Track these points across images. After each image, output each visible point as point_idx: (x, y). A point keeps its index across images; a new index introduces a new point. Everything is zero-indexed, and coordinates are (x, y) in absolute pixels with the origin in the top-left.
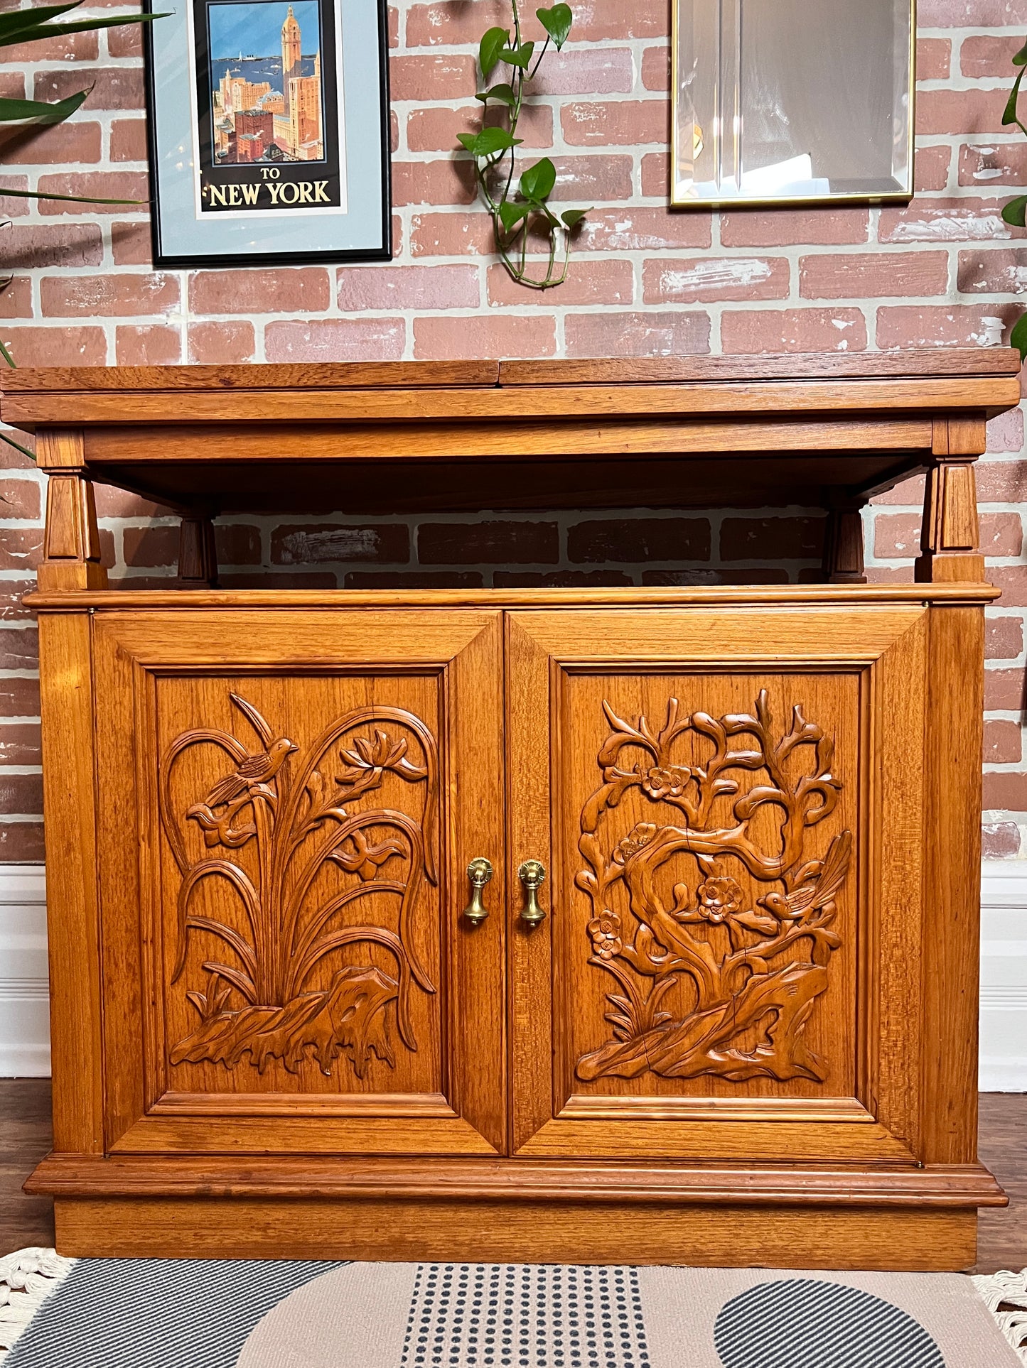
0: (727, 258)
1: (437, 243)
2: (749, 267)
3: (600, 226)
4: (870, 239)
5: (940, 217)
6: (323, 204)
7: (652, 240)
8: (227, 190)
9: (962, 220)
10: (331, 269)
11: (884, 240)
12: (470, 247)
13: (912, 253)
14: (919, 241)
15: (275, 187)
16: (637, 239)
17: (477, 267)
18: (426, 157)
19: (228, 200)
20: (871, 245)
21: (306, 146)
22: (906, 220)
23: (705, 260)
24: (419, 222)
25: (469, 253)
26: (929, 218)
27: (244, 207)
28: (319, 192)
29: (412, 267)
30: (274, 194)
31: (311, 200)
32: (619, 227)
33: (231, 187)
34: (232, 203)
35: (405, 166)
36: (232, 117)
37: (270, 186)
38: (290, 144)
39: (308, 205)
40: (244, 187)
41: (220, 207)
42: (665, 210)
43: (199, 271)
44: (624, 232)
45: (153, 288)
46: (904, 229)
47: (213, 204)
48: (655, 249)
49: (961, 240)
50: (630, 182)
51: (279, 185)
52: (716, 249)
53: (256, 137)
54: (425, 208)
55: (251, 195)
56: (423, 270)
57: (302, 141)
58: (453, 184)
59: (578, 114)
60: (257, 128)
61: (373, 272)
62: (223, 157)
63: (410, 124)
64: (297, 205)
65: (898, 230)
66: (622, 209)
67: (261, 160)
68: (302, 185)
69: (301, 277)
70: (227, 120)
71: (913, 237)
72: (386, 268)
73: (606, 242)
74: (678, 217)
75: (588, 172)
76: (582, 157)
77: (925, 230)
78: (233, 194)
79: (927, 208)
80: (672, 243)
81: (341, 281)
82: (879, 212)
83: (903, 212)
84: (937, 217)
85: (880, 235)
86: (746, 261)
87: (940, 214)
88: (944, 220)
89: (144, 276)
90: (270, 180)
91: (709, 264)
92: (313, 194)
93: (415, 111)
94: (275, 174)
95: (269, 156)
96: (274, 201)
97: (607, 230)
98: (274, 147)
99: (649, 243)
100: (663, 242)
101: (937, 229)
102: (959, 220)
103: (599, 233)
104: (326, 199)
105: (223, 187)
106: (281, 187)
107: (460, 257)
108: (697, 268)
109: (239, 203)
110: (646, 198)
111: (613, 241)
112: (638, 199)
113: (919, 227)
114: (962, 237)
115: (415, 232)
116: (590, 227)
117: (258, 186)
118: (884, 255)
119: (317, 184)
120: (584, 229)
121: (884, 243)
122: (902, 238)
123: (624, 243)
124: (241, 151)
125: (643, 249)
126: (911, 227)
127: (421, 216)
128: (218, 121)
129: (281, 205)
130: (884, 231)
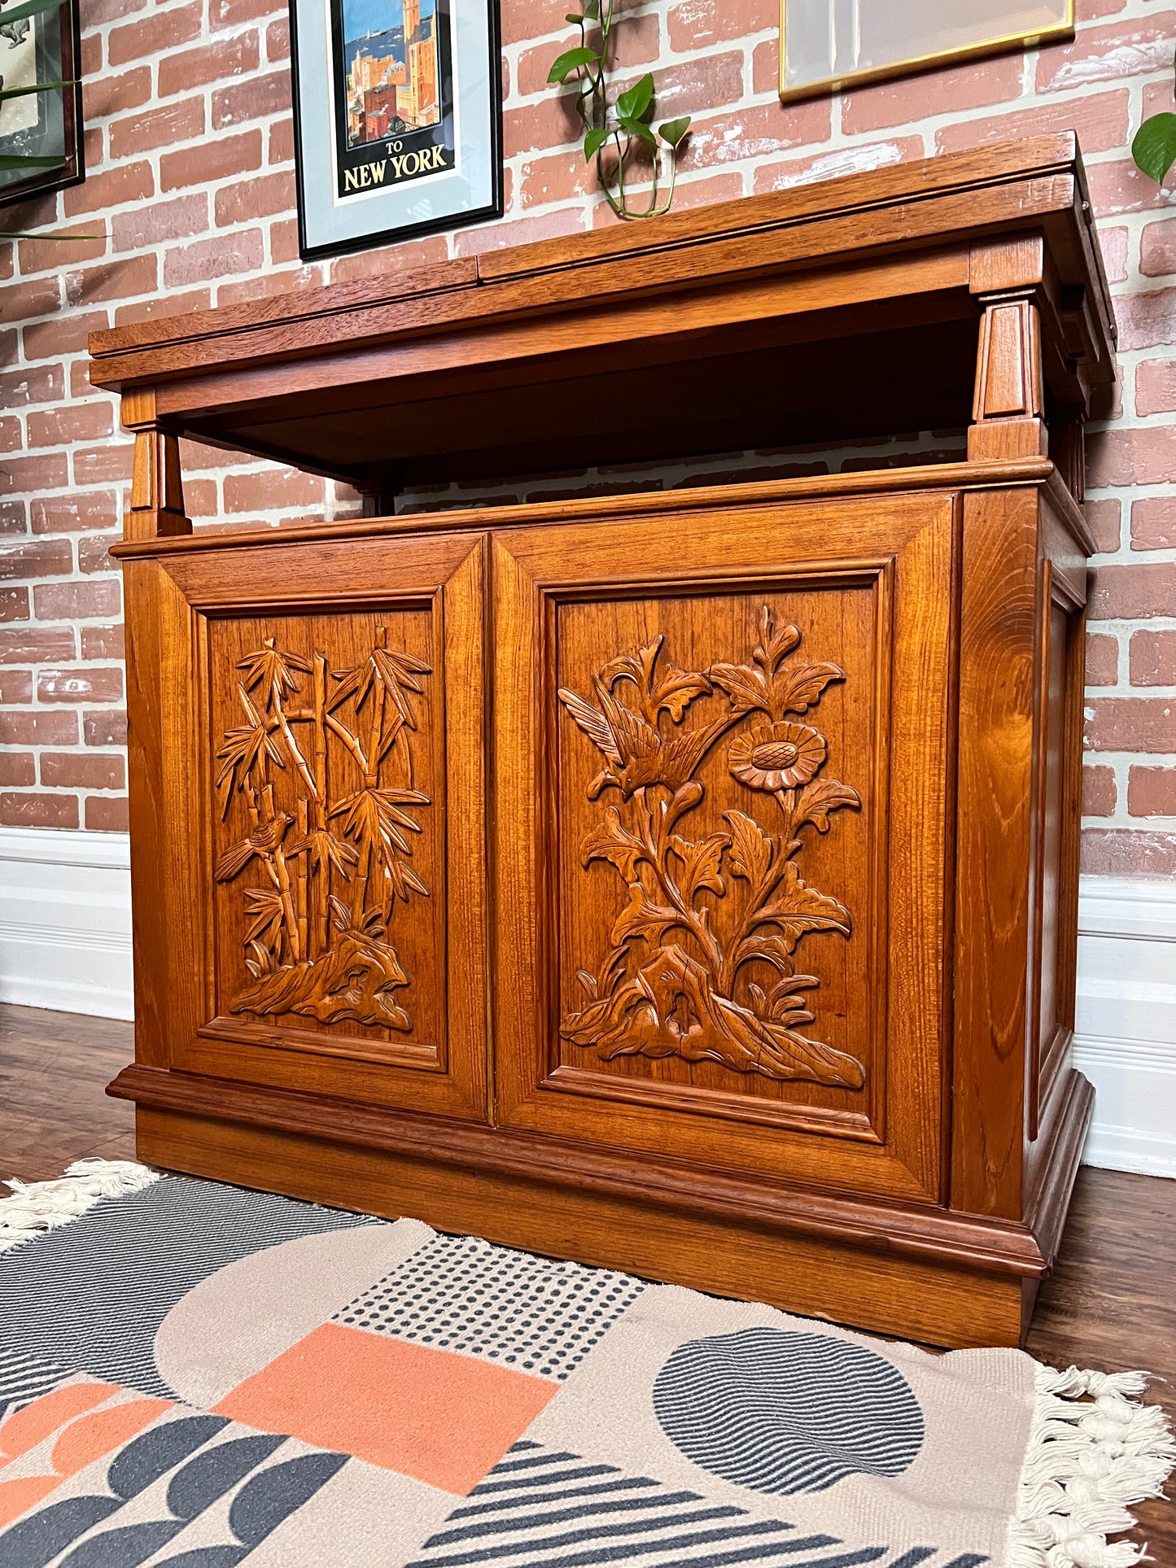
0: (848, 149)
1: (545, 190)
2: (874, 155)
3: (707, 138)
4: (1025, 91)
5: (1118, 47)
6: (440, 169)
7: (764, 144)
8: (359, 171)
9: (1148, 45)
10: (449, 236)
11: (1042, 89)
12: (577, 189)
13: (1080, 99)
14: (1089, 82)
15: (398, 160)
16: (747, 146)
17: (583, 208)
18: (535, 98)
19: (359, 183)
20: (1028, 98)
21: (425, 112)
22: (1071, 59)
23: (823, 155)
24: (528, 171)
25: (576, 194)
26: (1101, 52)
27: (373, 186)
28: (437, 157)
29: (523, 220)
30: (397, 167)
31: (429, 167)
32: (729, 135)
33: (362, 168)
34: (363, 184)
35: (515, 113)
36: (362, 97)
37: (394, 160)
38: (411, 113)
39: (428, 172)
40: (372, 165)
41: (354, 191)
42: (778, 105)
43: (338, 258)
44: (734, 140)
45: (302, 281)
46: (1068, 71)
47: (348, 188)
48: (767, 153)
49: (1145, 72)
50: (740, 81)
51: (401, 157)
52: (837, 139)
53: (381, 113)
54: (535, 154)
55: (379, 174)
56: (532, 223)
57: (421, 108)
58: (561, 122)
59: (685, 16)
60: (382, 104)
61: (486, 231)
62: (355, 140)
63: (520, 66)
64: (419, 175)
65: (1061, 74)
66: (732, 114)
67: (386, 135)
68: (421, 153)
69: (423, 248)
70: (358, 101)
71: (1081, 79)
72: (498, 226)
73: (714, 155)
74: (793, 111)
75: (696, 79)
76: (689, 63)
77: (1097, 67)
78: (364, 175)
79: (1099, 40)
80: (786, 142)
81: (458, 247)
82: (1036, 56)
83: (1067, 50)
84: (1114, 47)
85: (1038, 84)
86: (871, 148)
87: (1117, 42)
88: (1124, 50)
89: (295, 272)
90: (394, 154)
91: (827, 159)
92: (431, 161)
93: (525, 52)
94: (398, 145)
95: (393, 129)
96: (398, 175)
97: (716, 141)
98: (397, 119)
99: (761, 147)
100: (776, 143)
101: (1113, 63)
102: (1143, 47)
103: (708, 148)
104: (443, 163)
105: (355, 169)
106: (404, 159)
107: (568, 200)
108: (814, 166)
109: (369, 183)
110: (758, 96)
111: (722, 153)
112: (750, 99)
113: (1091, 65)
114: (1147, 67)
115: (525, 181)
116: (697, 142)
117: (384, 162)
118: (1042, 108)
119: (434, 149)
120: (691, 145)
121: (1043, 93)
122: (1066, 83)
123: (733, 153)
124: (369, 130)
125: (754, 156)
126: (1077, 67)
127: (530, 164)
128: (350, 104)
129: (405, 178)
130: (1043, 80)
